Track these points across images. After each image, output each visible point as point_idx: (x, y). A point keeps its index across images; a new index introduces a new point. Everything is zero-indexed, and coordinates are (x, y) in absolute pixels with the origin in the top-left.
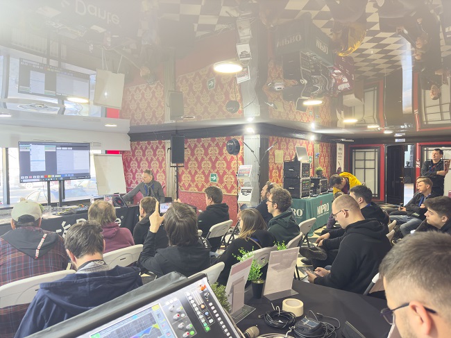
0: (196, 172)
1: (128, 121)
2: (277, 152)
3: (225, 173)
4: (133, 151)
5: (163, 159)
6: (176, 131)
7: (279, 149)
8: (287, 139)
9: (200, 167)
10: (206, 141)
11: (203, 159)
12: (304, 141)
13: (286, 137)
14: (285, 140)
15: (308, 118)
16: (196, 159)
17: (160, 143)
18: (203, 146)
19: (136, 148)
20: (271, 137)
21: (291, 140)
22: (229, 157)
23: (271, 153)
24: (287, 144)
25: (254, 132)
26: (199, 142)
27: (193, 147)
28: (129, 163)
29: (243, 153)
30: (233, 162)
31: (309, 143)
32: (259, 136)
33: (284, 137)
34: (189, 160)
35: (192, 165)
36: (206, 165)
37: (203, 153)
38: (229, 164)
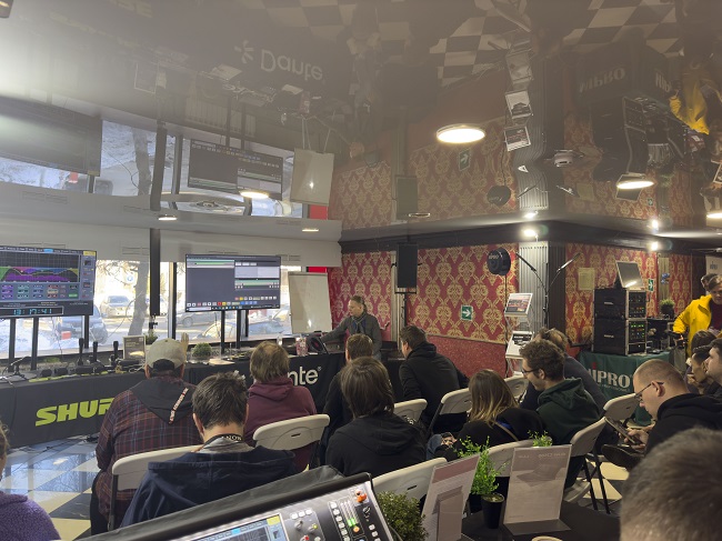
0: (438, 303)
1: (339, 223)
2: (582, 271)
3: (485, 306)
4: (345, 268)
5: (388, 281)
6: (408, 236)
7: (587, 265)
8: (603, 248)
9: (444, 295)
10: (454, 252)
11: (449, 282)
12: (638, 252)
13: (601, 245)
14: (599, 250)
15: (645, 211)
16: (439, 282)
17: (384, 256)
18: (450, 260)
19: (349, 264)
20: (570, 246)
21: (611, 250)
22: (493, 278)
23: (570, 273)
24: (603, 257)
25: (537, 237)
26: (443, 253)
27: (433, 262)
28: (339, 286)
29: (517, 272)
30: (500, 287)
31: (647, 255)
32: (546, 244)
33: (596, 244)
34: (427, 282)
35: (433, 291)
36: (455, 291)
37: (449, 271)
38: (492, 290)
